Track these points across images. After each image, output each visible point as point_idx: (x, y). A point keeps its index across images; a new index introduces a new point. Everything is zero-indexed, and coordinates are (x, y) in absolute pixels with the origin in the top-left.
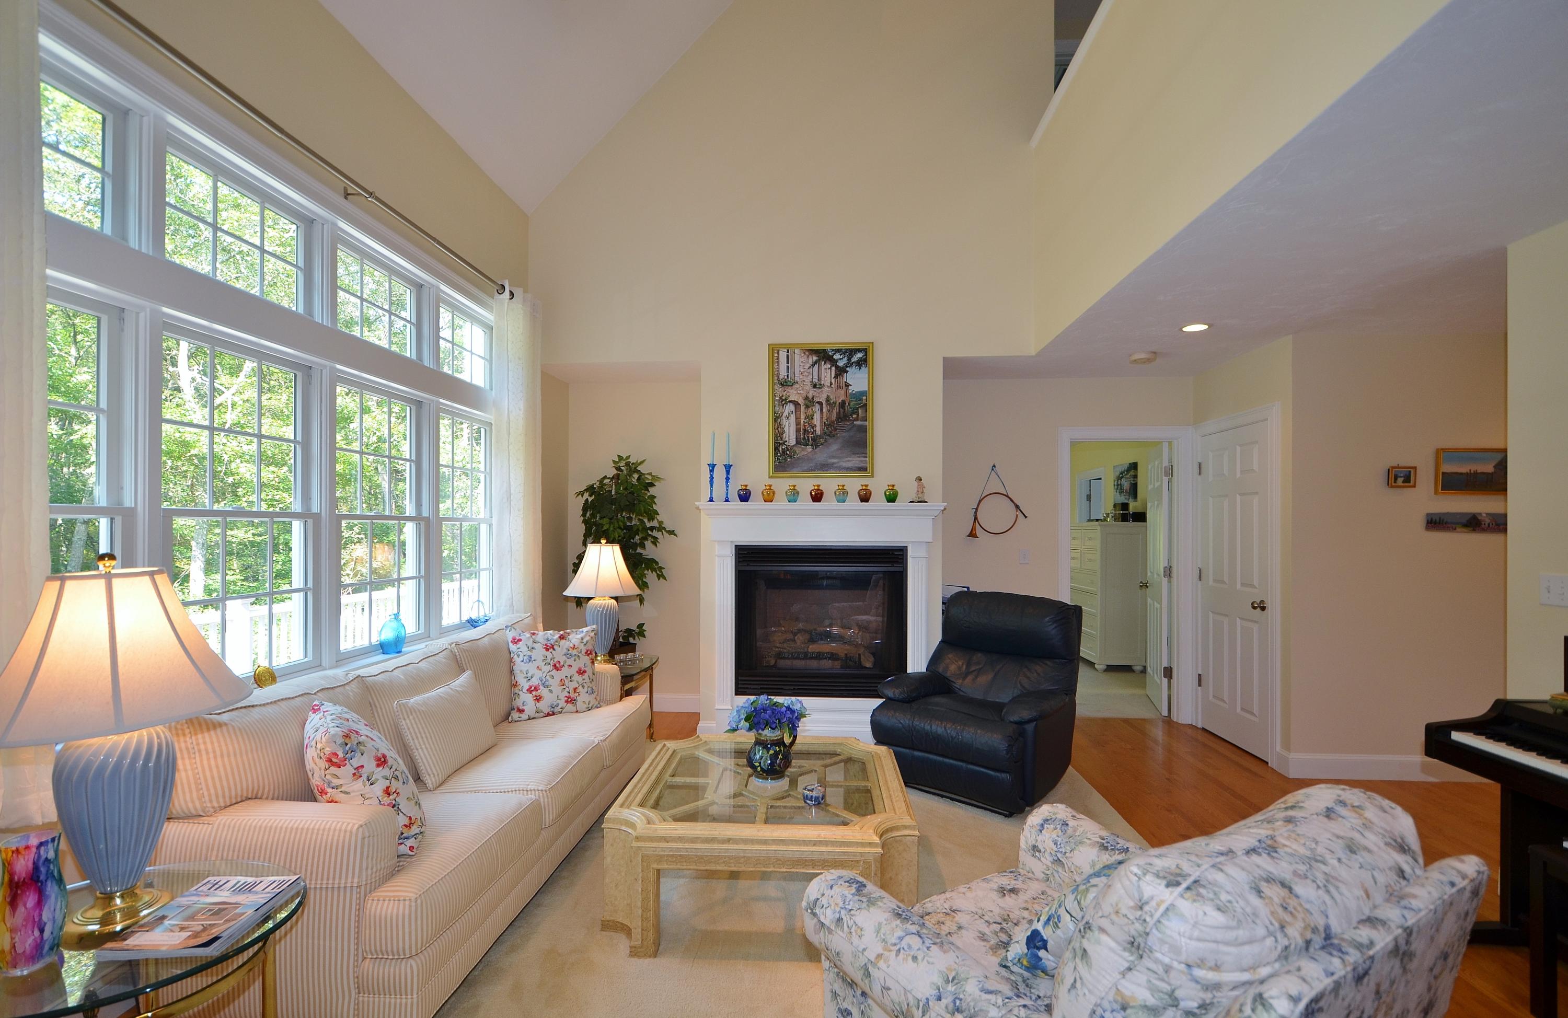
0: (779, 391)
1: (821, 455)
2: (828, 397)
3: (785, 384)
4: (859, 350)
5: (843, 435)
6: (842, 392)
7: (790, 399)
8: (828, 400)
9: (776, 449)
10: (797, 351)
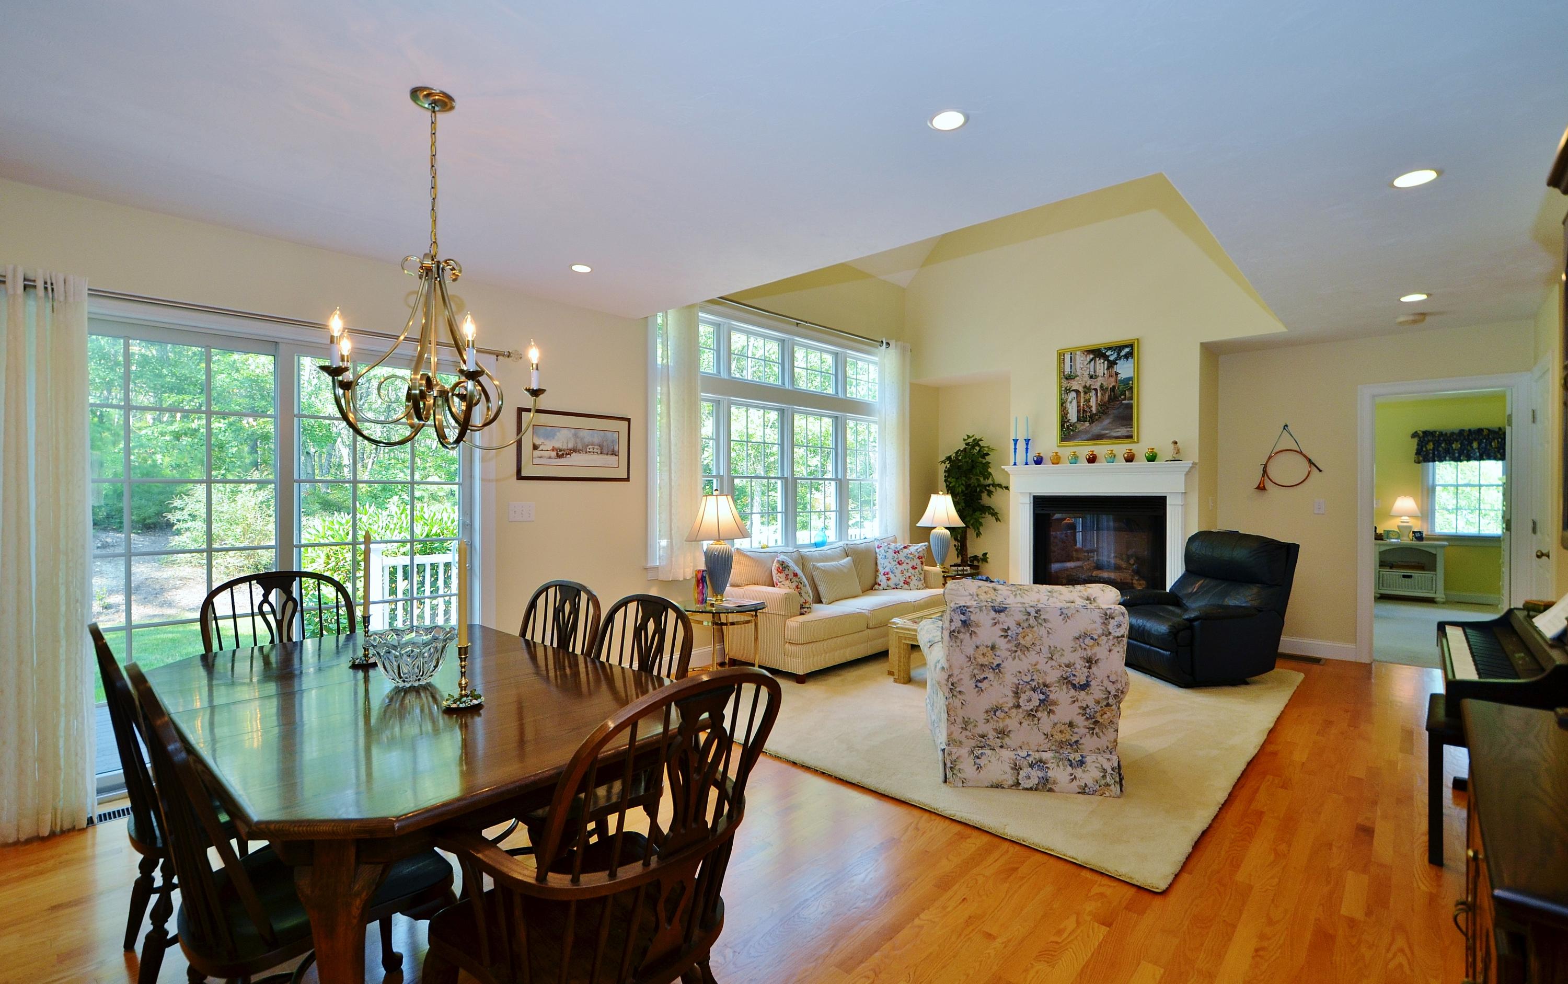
0: (1065, 384)
1: (1096, 428)
2: (1102, 384)
3: (1069, 378)
4: (1127, 346)
5: (1113, 412)
6: (1113, 379)
7: (1073, 388)
8: (1102, 386)
9: (1062, 426)
10: (1078, 353)
